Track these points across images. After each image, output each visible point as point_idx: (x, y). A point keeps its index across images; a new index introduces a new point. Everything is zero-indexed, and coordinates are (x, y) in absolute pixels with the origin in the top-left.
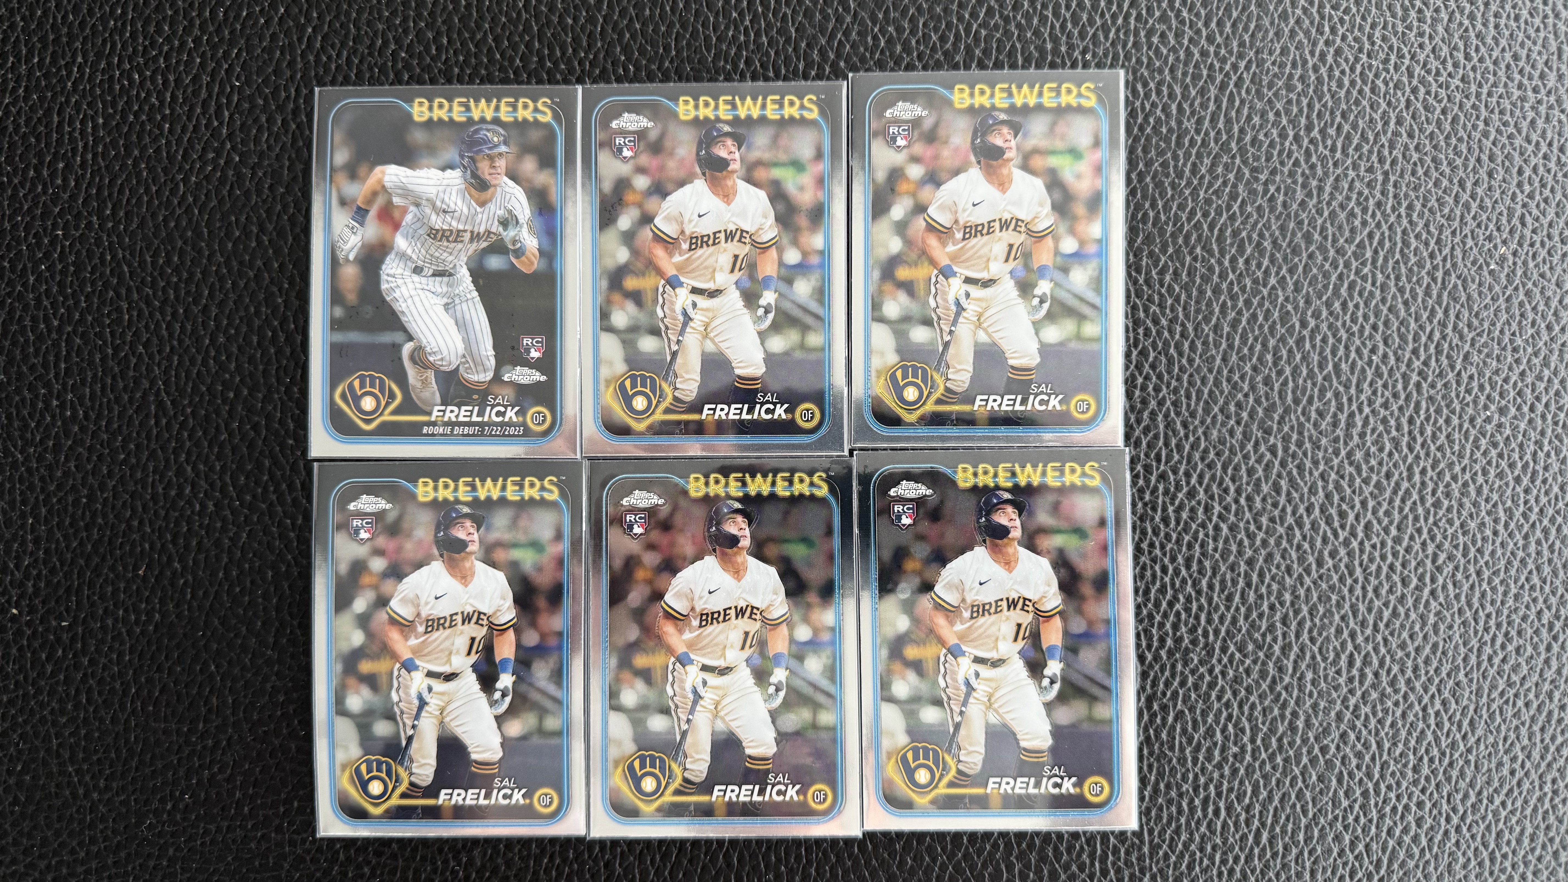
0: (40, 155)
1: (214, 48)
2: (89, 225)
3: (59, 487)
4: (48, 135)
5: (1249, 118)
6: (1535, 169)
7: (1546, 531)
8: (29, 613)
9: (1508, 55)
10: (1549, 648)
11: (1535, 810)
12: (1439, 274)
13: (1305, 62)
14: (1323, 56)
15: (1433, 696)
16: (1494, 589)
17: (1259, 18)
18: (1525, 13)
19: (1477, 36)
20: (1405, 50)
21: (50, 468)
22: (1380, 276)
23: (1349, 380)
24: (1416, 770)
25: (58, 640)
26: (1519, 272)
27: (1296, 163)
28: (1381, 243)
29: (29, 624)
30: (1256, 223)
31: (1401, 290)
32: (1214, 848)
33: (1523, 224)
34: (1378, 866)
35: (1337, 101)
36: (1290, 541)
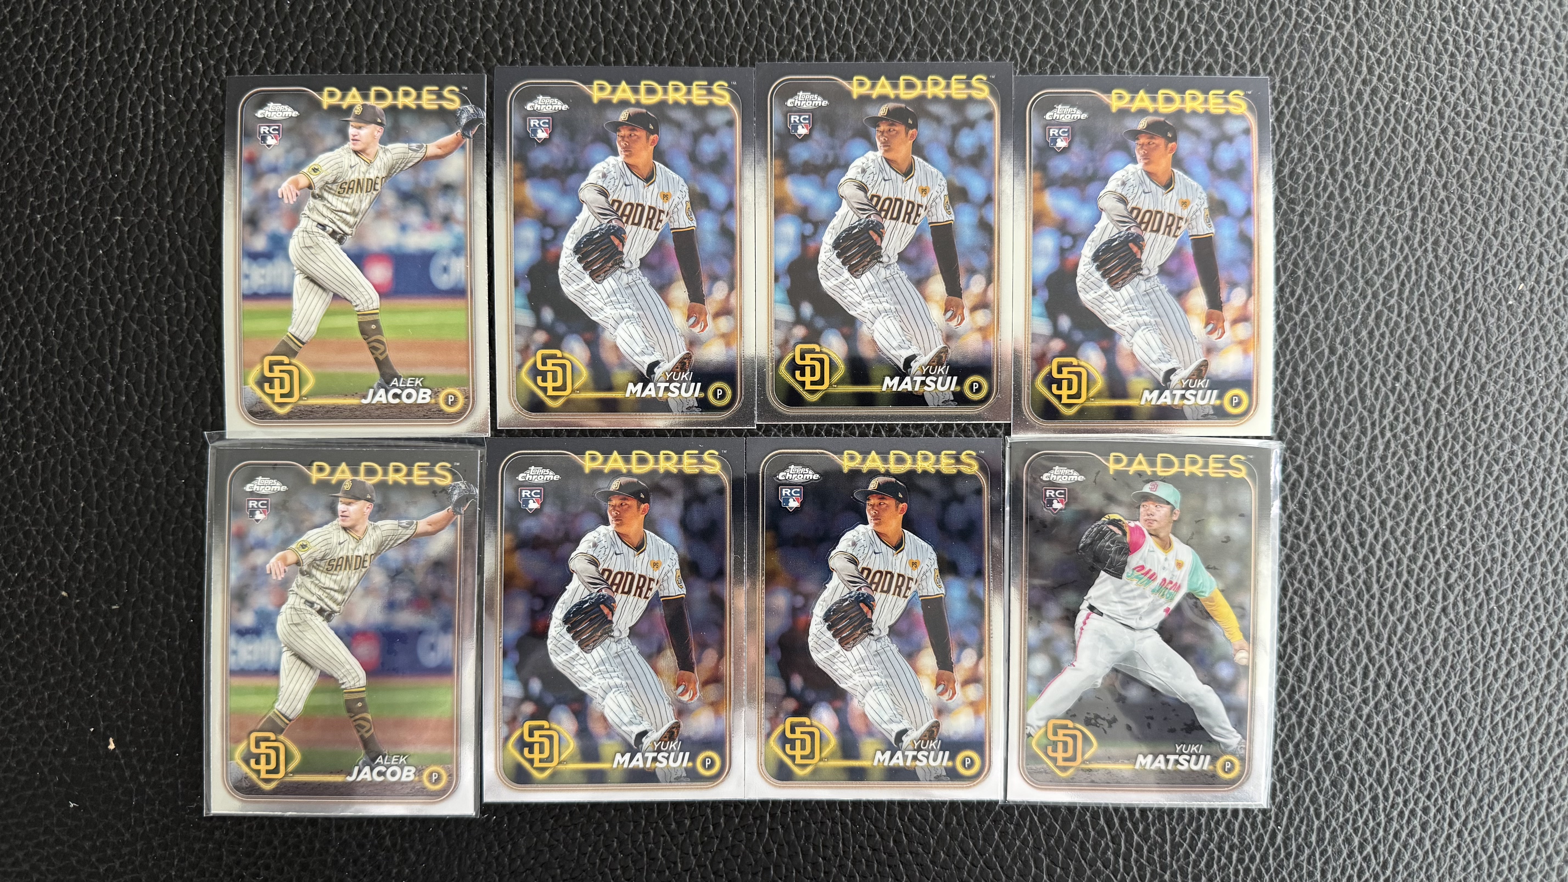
0: (99, 140)
1: (280, 40)
2: (149, 212)
3: (112, 471)
4: (109, 120)
5: (1288, 152)
6: (1554, 211)
7: (1551, 554)
8: (78, 597)
9: (1533, 102)
10: (1550, 665)
11: (1532, 817)
12: (1461, 307)
13: (1343, 100)
14: (1360, 95)
15: (1441, 708)
16: (1501, 608)
17: (1301, 56)
18: (1550, 62)
19: (1505, 82)
20: (1437, 92)
21: (102, 452)
22: (1405, 307)
23: (1372, 405)
24: (1422, 777)
25: (107, 624)
26: (1535, 309)
27: (1331, 197)
28: (1408, 275)
29: (77, 606)
30: (1291, 253)
31: (1425, 322)
32: (1232, 847)
33: (1541, 263)
34: (1384, 867)
35: (1371, 139)
36: (1312, 557)
